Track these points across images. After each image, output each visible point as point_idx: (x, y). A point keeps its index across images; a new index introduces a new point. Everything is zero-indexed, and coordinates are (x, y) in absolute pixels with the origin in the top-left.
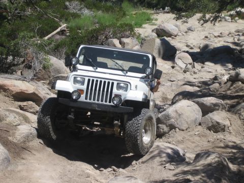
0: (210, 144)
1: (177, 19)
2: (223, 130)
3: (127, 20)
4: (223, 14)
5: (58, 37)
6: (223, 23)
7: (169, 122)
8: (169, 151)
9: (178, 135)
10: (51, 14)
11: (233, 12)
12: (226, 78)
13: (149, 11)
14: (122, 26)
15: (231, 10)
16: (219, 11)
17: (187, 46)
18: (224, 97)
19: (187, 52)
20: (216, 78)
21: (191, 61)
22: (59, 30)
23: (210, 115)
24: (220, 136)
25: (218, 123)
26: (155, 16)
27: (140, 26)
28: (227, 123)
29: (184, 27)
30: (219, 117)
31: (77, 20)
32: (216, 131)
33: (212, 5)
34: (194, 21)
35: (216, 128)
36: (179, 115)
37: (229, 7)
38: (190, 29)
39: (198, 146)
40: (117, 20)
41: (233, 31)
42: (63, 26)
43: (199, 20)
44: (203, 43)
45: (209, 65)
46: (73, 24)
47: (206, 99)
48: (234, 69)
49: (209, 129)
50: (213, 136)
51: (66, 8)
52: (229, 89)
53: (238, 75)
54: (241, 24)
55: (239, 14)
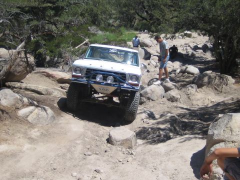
0: (169, 109)
2: (177, 101)
3: (123, 37)
4: (177, 35)
5: (84, 47)
6: (177, 39)
7: (147, 96)
11: (183, 34)
12: (178, 71)
13: (136, 32)
14: (120, 41)
16: (174, 33)
17: (157, 52)
20: (174, 71)
22: (84, 42)
23: (169, 92)
24: (175, 104)
25: (173, 97)
26: (139, 35)
27: (130, 41)
28: (179, 97)
30: (174, 93)
32: (172, 101)
33: (170, 30)
35: (172, 99)
36: (153, 92)
37: (180, 31)
39: (162, 110)
40: (117, 37)
41: (183, 44)
42: (87, 40)
46: (93, 39)
49: (169, 100)
50: (170, 104)
51: (89, 30)
53: (186, 68)
54: (187, 40)
55: (186, 35)
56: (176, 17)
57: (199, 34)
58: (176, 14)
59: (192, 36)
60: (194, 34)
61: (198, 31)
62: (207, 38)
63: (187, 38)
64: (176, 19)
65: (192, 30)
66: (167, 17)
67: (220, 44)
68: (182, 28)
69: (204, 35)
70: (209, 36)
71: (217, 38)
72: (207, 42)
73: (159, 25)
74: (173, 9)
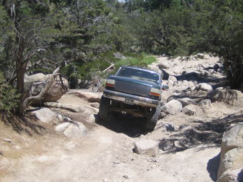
0: (187, 121)
1: (169, 59)
2: (193, 114)
3: (144, 61)
4: (191, 57)
5: (110, 70)
6: (192, 61)
7: (166, 111)
8: (167, 125)
9: (170, 117)
10: (106, 59)
11: (196, 56)
12: (193, 88)
13: (155, 56)
14: (141, 64)
15: (195, 54)
16: (189, 55)
17: (174, 73)
18: (193, 98)
19: (174, 76)
20: (189, 88)
21: (176, 80)
22: (110, 67)
23: (186, 106)
24: (191, 117)
25: (190, 111)
26: (158, 59)
27: (151, 64)
28: (195, 110)
29: (172, 64)
30: (191, 107)
31: (119, 62)
32: (189, 115)
33: (185, 52)
34: (177, 60)
35: (189, 113)
36: (171, 107)
37: (194, 53)
38: (175, 65)
39: (180, 122)
40: (139, 61)
41: (197, 65)
42: (113, 65)
43: (179, 60)
44: (182, 71)
45: (186, 82)
46: (117, 64)
47: (184, 99)
48: (198, 84)
49: (186, 114)
50: (188, 117)
51: (114, 56)
52: (196, 93)
53: (200, 86)
54: (200, 61)
55: (199, 56)
56: (190, 41)
57: (210, 56)
58: (189, 39)
59: (205, 58)
60: (207, 56)
61: (210, 53)
62: (217, 59)
63: (201, 60)
64: (190, 43)
65: (204, 52)
66: (182, 42)
67: (229, 64)
68: (195, 50)
69: (215, 56)
70: (220, 57)
71: (227, 58)
72: (218, 62)
73: (176, 49)
74: (187, 35)
